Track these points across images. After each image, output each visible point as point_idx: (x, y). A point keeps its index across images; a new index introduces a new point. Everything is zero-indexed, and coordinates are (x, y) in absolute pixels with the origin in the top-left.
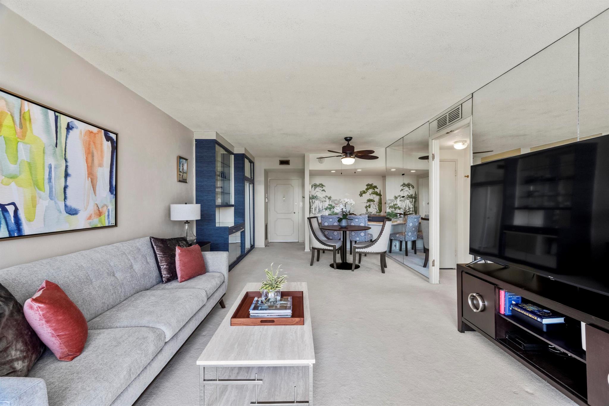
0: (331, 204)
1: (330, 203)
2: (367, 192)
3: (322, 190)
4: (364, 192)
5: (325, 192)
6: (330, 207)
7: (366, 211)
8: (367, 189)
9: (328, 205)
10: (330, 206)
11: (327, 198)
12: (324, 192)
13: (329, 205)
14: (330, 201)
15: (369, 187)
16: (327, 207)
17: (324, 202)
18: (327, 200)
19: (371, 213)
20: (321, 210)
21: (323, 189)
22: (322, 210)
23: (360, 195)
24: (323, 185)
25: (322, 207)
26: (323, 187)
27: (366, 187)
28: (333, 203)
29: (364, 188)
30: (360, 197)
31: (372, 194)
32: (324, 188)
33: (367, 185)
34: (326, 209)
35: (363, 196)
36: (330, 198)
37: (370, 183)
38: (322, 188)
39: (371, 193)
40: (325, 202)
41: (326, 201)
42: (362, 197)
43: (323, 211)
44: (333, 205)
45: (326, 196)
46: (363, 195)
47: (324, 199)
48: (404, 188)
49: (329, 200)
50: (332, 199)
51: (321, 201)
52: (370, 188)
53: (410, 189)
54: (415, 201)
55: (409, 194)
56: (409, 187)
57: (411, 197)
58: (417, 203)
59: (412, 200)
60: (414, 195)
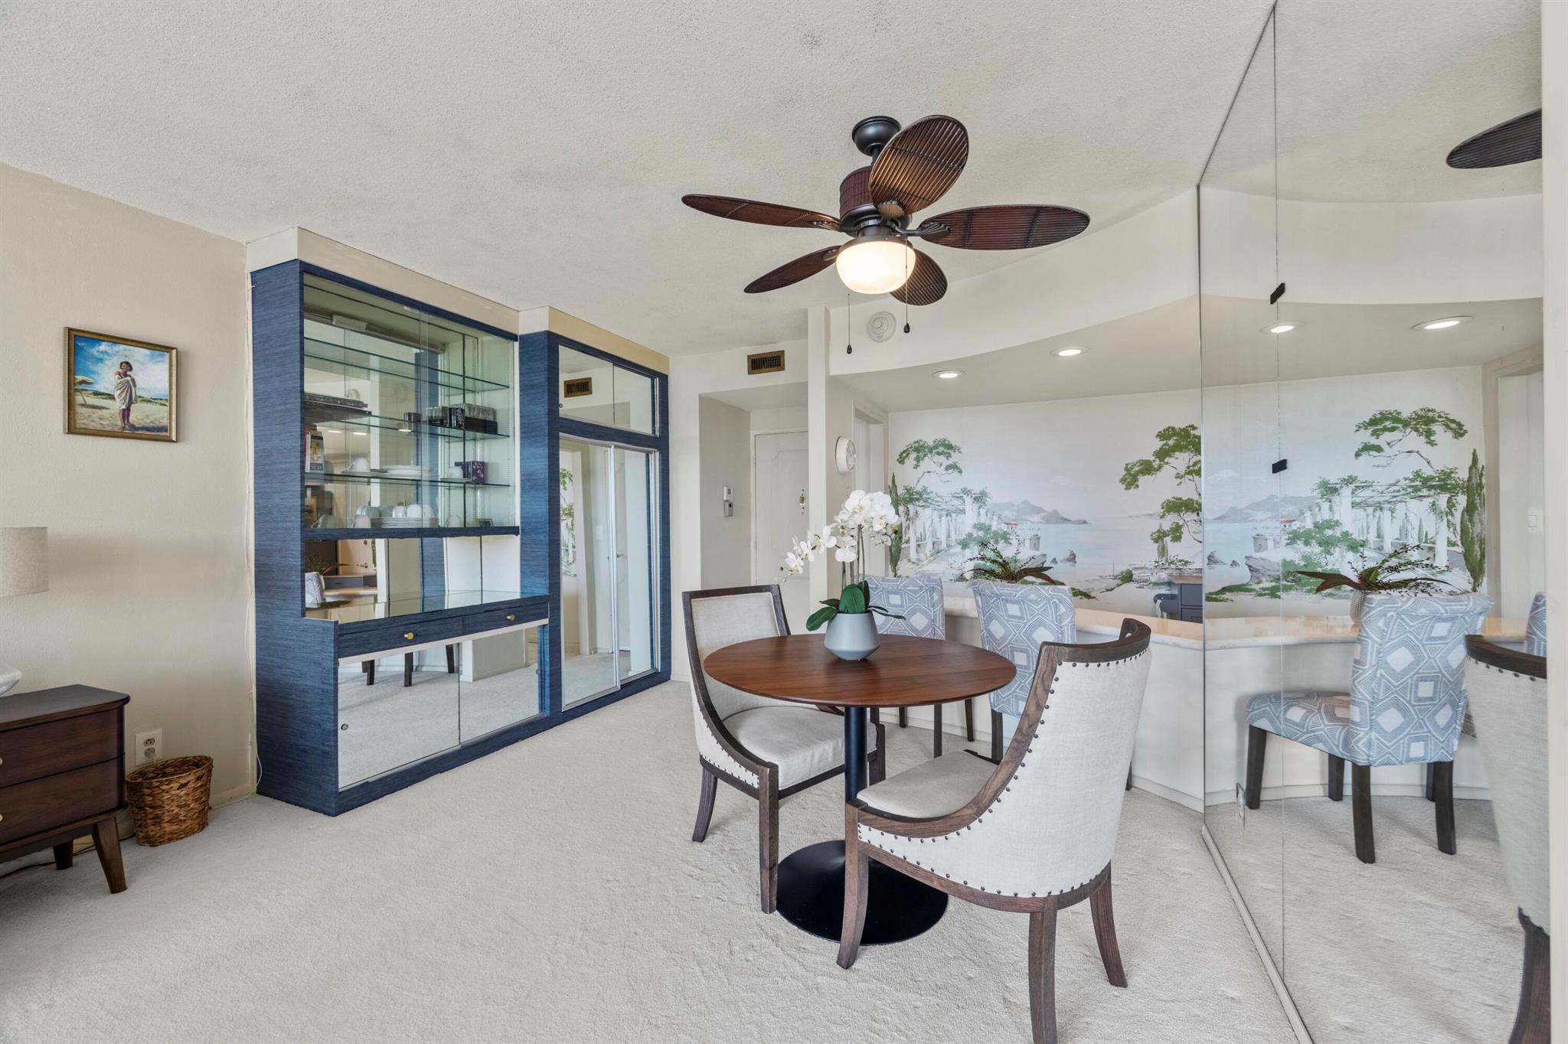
0: (988, 523)
1: (983, 520)
2: (1160, 467)
3: (948, 468)
4: (1147, 468)
5: (960, 472)
6: (981, 533)
7: (1155, 557)
8: (1163, 454)
9: (975, 526)
10: (980, 529)
11: (968, 500)
12: (956, 473)
13: (979, 527)
14: (983, 511)
15: (1171, 442)
16: (970, 535)
17: (954, 515)
18: (969, 505)
19: (1186, 563)
20: (944, 546)
21: (950, 462)
22: (948, 546)
23: (1123, 480)
24: (950, 447)
25: (949, 536)
26: (951, 452)
27: (1158, 444)
28: (995, 518)
29: (1148, 447)
30: (1127, 489)
31: (1189, 473)
32: (955, 457)
33: (1163, 435)
34: (964, 545)
35: (1139, 483)
36: (980, 499)
37: (1180, 424)
38: (949, 456)
39: (1182, 469)
40: (960, 517)
41: (963, 511)
42: (1133, 491)
43: (953, 550)
44: (994, 528)
45: (966, 492)
46: (1143, 480)
47: (956, 502)
49: (976, 506)
50: (989, 501)
51: (944, 513)
52: (1178, 448)
53: (1432, 443)
54: (1470, 509)
55: (1428, 472)
56: (1429, 434)
57: (1443, 488)
58: (1484, 515)
59: (1451, 505)
60: (1463, 474)
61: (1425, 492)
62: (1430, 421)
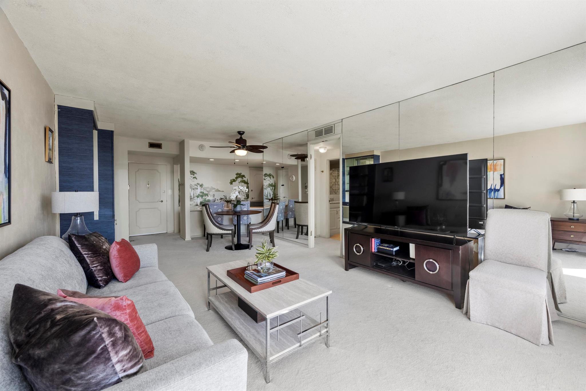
0: (203, 191)
1: (202, 191)
2: (236, 180)
3: (194, 178)
4: (234, 181)
5: (197, 179)
6: (202, 194)
8: (237, 178)
9: (200, 192)
10: (201, 193)
11: (199, 186)
12: (196, 179)
13: (201, 192)
14: (202, 189)
15: (238, 176)
16: (199, 194)
17: (195, 190)
18: (199, 187)
19: (240, 199)
20: (192, 197)
21: (194, 176)
22: (194, 197)
23: (230, 183)
24: (194, 173)
25: (194, 195)
26: (194, 174)
27: (236, 176)
28: (205, 190)
29: (234, 177)
30: (231, 184)
31: (241, 182)
32: (195, 175)
33: (237, 174)
34: (198, 197)
35: (233, 184)
36: (201, 186)
37: (239, 173)
38: (194, 175)
39: (240, 181)
40: (197, 190)
41: (197, 189)
42: (232, 185)
43: (195, 198)
44: (205, 193)
45: (198, 184)
46: (233, 183)
47: (196, 186)
48: (266, 177)
49: (200, 188)
50: (203, 186)
51: (193, 189)
52: (239, 177)
53: (271, 179)
54: (274, 189)
55: (270, 183)
56: (270, 177)
57: (272, 186)
58: (276, 190)
59: (272, 189)
60: (274, 184)
61: (270, 187)
62: (270, 175)
